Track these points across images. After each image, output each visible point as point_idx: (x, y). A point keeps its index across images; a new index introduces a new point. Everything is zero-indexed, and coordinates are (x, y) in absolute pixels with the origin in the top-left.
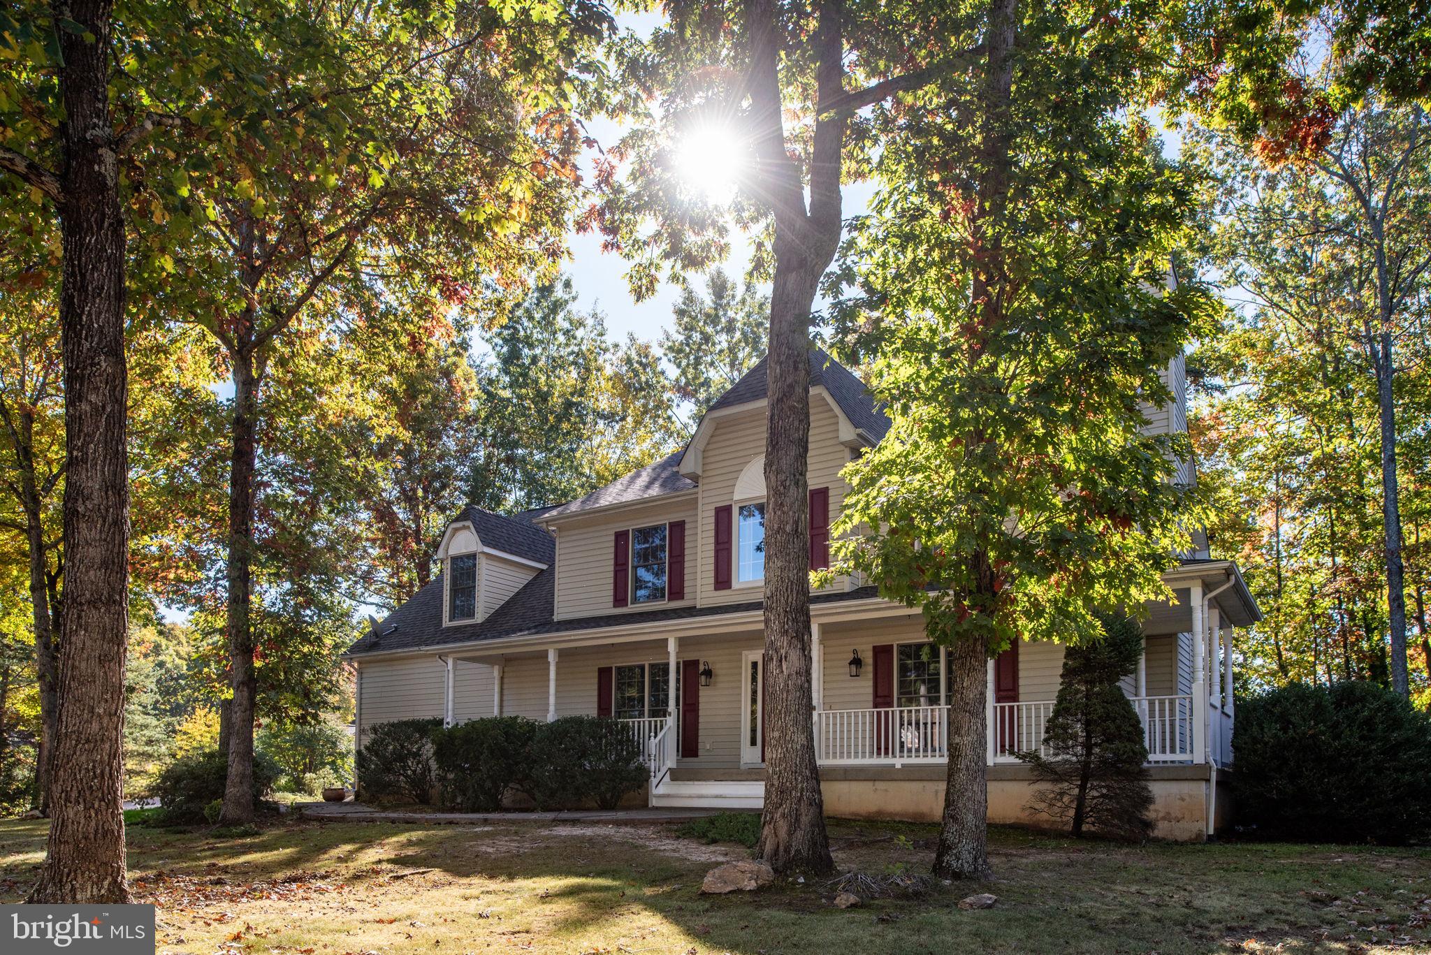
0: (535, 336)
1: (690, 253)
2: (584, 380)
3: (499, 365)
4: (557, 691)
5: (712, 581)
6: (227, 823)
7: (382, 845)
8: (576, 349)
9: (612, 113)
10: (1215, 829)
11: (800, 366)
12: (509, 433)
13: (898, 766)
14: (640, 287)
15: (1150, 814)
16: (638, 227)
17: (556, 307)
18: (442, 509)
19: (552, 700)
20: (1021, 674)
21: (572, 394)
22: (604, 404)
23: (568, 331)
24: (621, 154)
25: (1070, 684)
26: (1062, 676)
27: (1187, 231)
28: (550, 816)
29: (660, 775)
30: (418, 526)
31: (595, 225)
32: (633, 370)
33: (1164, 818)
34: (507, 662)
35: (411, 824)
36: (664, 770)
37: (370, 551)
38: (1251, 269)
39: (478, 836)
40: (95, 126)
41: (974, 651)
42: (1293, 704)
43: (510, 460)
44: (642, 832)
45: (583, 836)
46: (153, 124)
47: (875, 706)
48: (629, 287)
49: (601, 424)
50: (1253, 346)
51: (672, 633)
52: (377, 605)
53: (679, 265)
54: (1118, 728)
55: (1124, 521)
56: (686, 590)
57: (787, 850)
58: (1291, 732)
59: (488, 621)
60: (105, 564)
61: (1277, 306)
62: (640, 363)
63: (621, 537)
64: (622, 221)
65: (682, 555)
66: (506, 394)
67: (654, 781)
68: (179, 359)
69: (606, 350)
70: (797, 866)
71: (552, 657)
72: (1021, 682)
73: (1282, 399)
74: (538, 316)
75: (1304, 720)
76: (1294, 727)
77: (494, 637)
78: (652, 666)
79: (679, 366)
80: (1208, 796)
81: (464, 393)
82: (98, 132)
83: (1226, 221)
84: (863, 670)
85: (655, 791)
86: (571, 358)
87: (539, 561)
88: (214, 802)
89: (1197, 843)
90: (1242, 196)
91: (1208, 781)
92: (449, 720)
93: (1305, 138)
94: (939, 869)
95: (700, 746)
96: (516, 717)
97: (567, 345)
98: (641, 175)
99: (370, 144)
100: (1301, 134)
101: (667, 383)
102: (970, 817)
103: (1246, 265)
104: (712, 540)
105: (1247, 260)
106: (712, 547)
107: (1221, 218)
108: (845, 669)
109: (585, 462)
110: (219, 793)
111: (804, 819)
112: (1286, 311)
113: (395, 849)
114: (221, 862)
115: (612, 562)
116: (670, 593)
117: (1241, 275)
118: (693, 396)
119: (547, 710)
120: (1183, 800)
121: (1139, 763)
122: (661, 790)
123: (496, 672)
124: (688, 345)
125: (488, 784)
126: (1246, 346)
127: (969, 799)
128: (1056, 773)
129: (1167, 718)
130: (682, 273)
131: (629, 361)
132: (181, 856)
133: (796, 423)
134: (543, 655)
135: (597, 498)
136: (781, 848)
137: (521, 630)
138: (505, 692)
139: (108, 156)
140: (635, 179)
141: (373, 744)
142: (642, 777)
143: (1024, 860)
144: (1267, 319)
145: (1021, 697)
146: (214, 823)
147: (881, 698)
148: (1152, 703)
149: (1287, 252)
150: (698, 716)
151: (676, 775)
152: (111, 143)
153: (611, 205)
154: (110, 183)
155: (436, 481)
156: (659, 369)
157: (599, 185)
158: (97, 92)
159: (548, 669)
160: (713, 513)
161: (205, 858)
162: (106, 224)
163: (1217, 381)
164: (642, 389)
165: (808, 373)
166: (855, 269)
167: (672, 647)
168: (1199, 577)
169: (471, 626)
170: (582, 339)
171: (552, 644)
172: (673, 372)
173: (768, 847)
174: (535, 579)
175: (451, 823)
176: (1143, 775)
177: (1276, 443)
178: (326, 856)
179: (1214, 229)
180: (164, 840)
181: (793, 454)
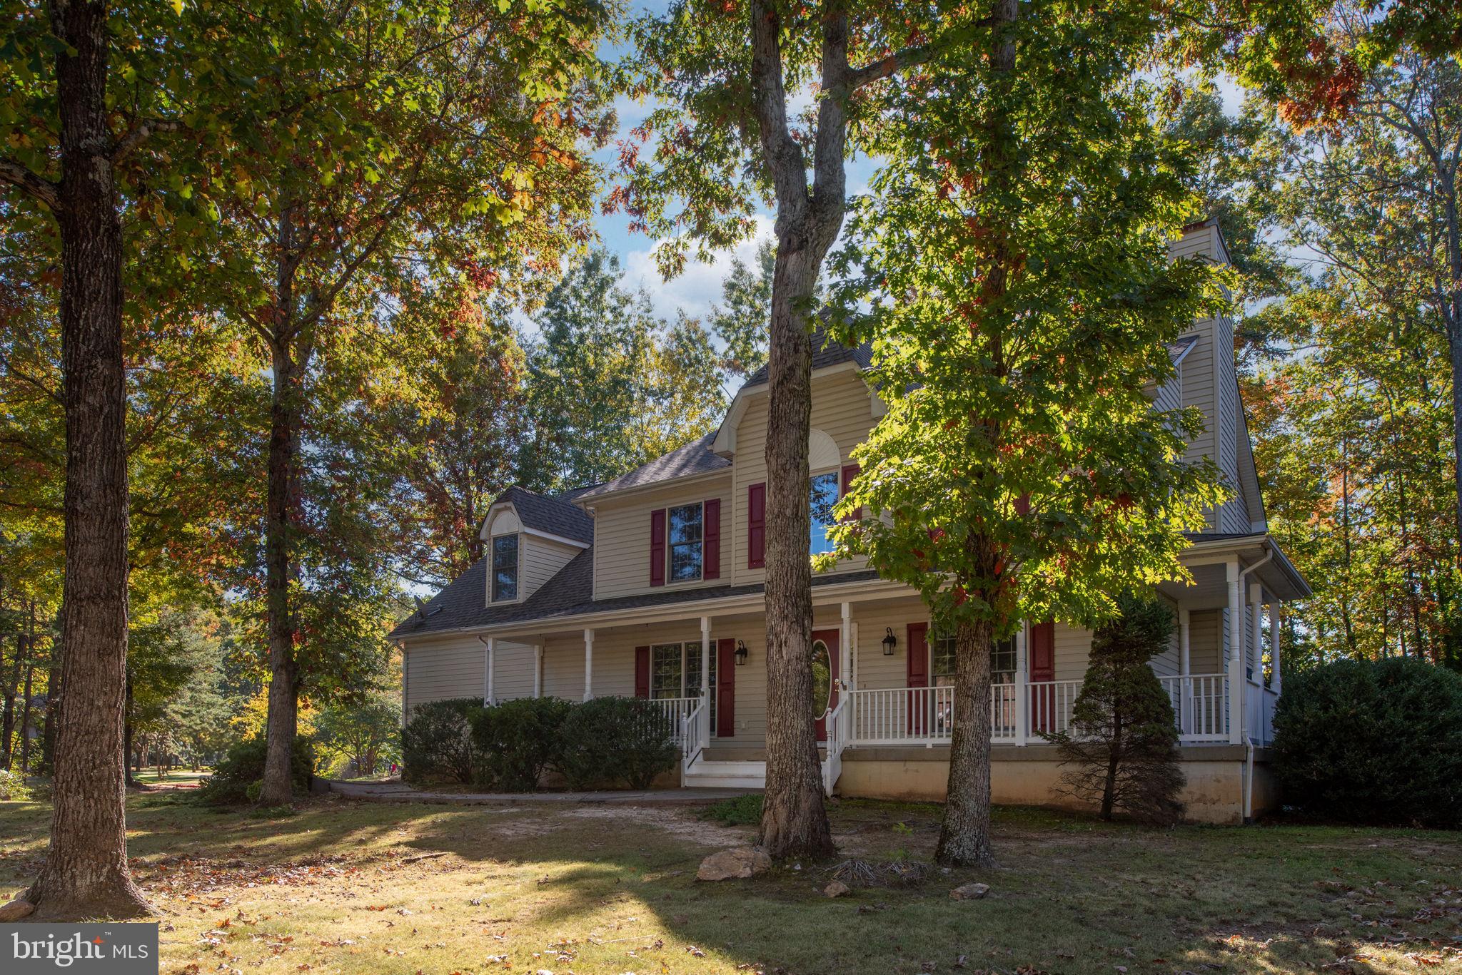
0: (583, 314)
1: (717, 231)
2: (633, 358)
3: (547, 345)
4: (593, 671)
5: (746, 559)
6: (266, 804)
7: (406, 827)
8: (623, 326)
9: (634, 94)
10: (1254, 812)
11: (801, 348)
12: (558, 412)
13: (929, 746)
14: (668, 267)
15: (1181, 797)
16: (666, 207)
17: (604, 284)
18: (492, 489)
19: (588, 680)
20: (1057, 652)
21: (621, 371)
22: (654, 381)
23: (615, 308)
24: (644, 135)
25: (1100, 663)
26: (1090, 655)
27: (1196, 199)
28: (578, 796)
29: (692, 755)
30: (470, 505)
31: (621, 206)
32: (683, 346)
33: (1199, 800)
34: (548, 642)
35: (441, 805)
36: (696, 750)
37: (425, 530)
38: (1318, 228)
39: (502, 818)
40: (89, 135)
41: (976, 635)
42: (1336, 682)
43: (558, 439)
44: (665, 814)
45: (604, 818)
46: (149, 129)
47: (910, 685)
48: (656, 266)
49: (650, 402)
50: (1318, 307)
51: (704, 614)
52: (432, 584)
53: (706, 244)
54: (1147, 709)
55: (1125, 500)
56: (721, 569)
57: (786, 837)
58: (1332, 711)
59: (529, 600)
60: (103, 560)
61: (1345, 265)
62: (690, 339)
63: (658, 517)
64: (649, 202)
65: (717, 534)
66: (554, 373)
67: (686, 761)
68: (230, 347)
69: (653, 327)
70: (796, 853)
71: (588, 638)
72: (1057, 660)
73: (1348, 362)
74: (585, 294)
75: (1346, 699)
76: (1335, 706)
77: (531, 618)
78: (687, 644)
79: (728, 340)
80: (1245, 778)
81: (513, 373)
82: (91, 141)
83: (1291, 178)
84: (897, 648)
85: (687, 772)
86: (618, 335)
87: (581, 540)
88: (256, 783)
89: (1233, 826)
90: (1307, 153)
91: (1244, 762)
92: (489, 700)
93: (1331, 98)
94: (941, 856)
95: (736, 725)
96: (551, 698)
97: (615, 323)
98: (666, 154)
99: (370, 139)
100: (1327, 94)
101: (717, 358)
102: (972, 803)
103: (1314, 223)
104: (746, 519)
105: (1314, 219)
106: (746, 526)
107: (1287, 176)
108: (878, 647)
109: (634, 439)
110: (259, 774)
111: (805, 806)
112: (1355, 270)
113: (417, 832)
114: (247, 844)
115: (649, 541)
116: (706, 572)
117: (1308, 233)
118: (743, 371)
119: (584, 691)
120: (1219, 781)
121: (1169, 745)
122: (694, 770)
123: (536, 651)
124: (737, 319)
125: (522, 765)
126: (1309, 307)
127: (971, 785)
128: (1084, 754)
129: (1213, 696)
130: (710, 251)
131: (678, 337)
132: (212, 838)
133: (797, 406)
134: (580, 635)
135: (636, 478)
136: (781, 835)
137: (559, 610)
138: (546, 671)
139: (102, 164)
140: (660, 159)
141: (414, 724)
142: (673, 757)
143: (1044, 845)
144: (1333, 279)
145: (1057, 676)
146: (256, 803)
147: (916, 677)
148: (1197, 681)
149: (1356, 209)
150: (733, 695)
151: (709, 755)
152: (104, 151)
153: (637, 186)
154: (104, 190)
155: (486, 460)
156: (709, 344)
157: (622, 165)
158: (89, 101)
159: (584, 649)
160: (747, 491)
161: (234, 839)
162: (102, 230)
163: (1282, 345)
164: (691, 365)
165: (809, 355)
166: (860, 248)
167: (705, 626)
168: (1235, 552)
169: (512, 606)
170: (629, 316)
171: (588, 624)
172: (721, 346)
173: (769, 834)
174: (577, 558)
175: (480, 804)
176: (1173, 756)
177: (1343, 407)
178: (350, 838)
179: (1277, 187)
180: (204, 820)
181: (793, 437)
